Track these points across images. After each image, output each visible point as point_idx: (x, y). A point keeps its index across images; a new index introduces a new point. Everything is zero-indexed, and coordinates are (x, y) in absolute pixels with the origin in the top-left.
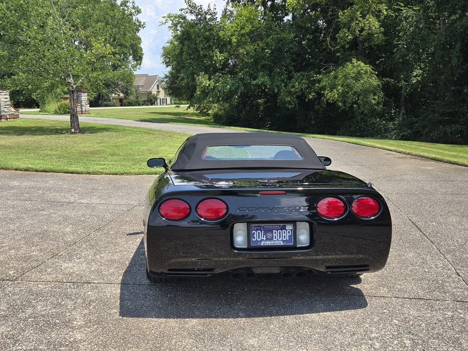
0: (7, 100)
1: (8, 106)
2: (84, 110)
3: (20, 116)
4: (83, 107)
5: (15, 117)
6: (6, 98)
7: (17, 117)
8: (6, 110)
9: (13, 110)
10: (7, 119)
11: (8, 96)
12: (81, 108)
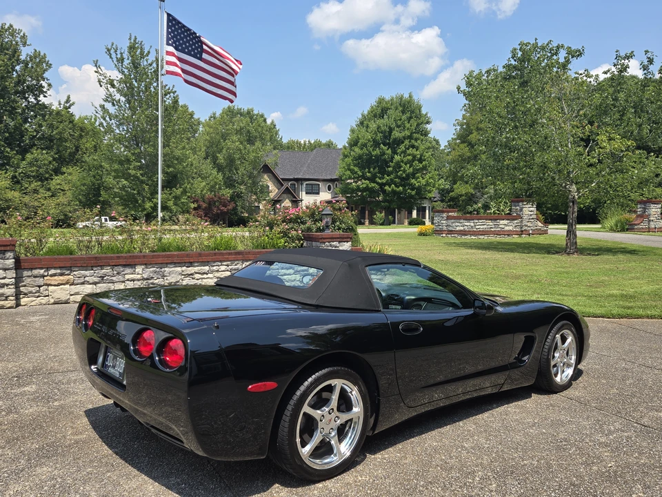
0: (532, 213)
1: (532, 220)
2: (653, 226)
3: (549, 231)
4: (652, 223)
5: (541, 232)
6: (531, 211)
7: (546, 232)
8: (529, 224)
9: (540, 224)
10: (529, 235)
11: (534, 209)
12: (649, 224)
